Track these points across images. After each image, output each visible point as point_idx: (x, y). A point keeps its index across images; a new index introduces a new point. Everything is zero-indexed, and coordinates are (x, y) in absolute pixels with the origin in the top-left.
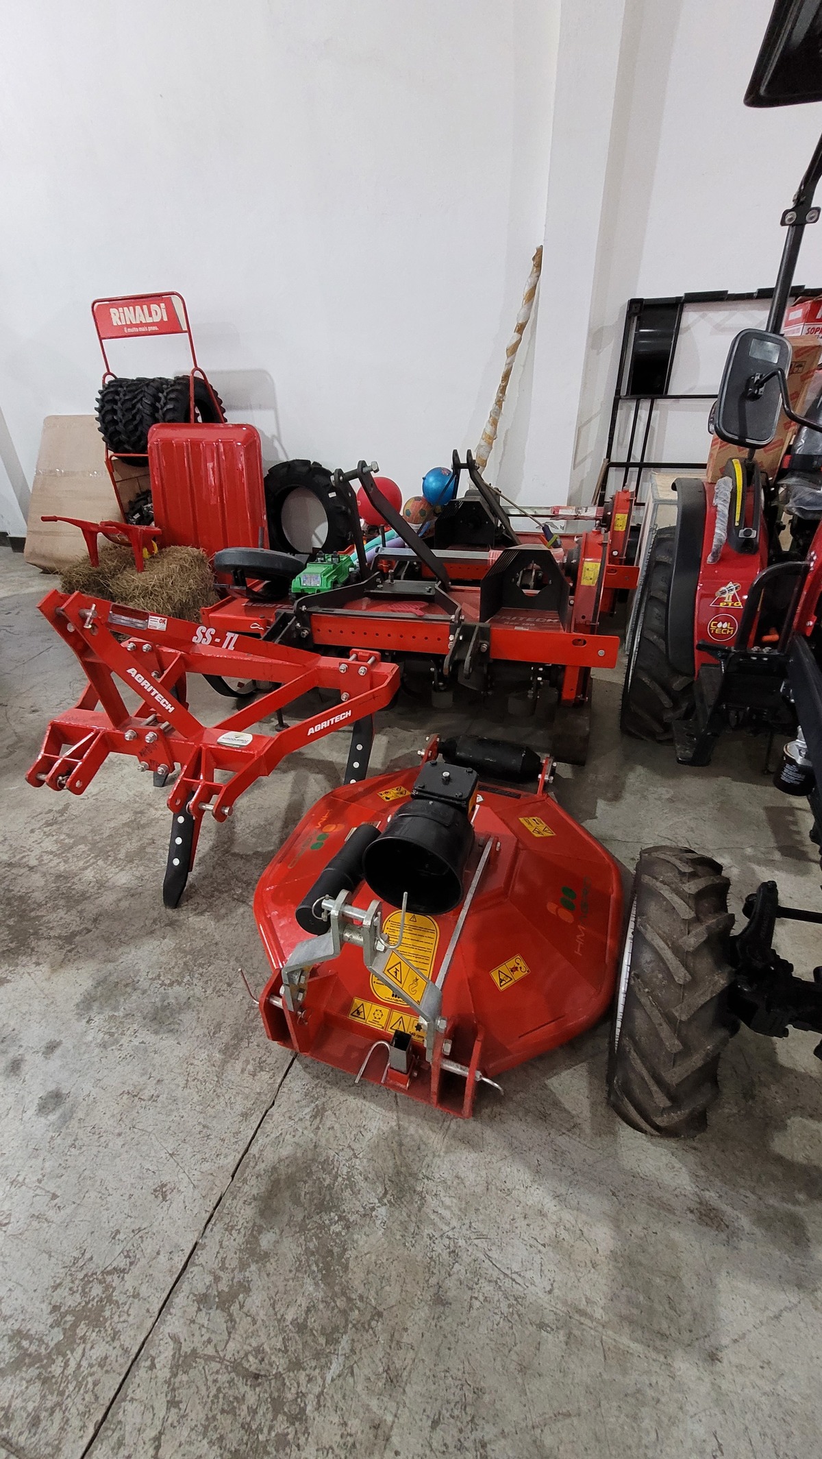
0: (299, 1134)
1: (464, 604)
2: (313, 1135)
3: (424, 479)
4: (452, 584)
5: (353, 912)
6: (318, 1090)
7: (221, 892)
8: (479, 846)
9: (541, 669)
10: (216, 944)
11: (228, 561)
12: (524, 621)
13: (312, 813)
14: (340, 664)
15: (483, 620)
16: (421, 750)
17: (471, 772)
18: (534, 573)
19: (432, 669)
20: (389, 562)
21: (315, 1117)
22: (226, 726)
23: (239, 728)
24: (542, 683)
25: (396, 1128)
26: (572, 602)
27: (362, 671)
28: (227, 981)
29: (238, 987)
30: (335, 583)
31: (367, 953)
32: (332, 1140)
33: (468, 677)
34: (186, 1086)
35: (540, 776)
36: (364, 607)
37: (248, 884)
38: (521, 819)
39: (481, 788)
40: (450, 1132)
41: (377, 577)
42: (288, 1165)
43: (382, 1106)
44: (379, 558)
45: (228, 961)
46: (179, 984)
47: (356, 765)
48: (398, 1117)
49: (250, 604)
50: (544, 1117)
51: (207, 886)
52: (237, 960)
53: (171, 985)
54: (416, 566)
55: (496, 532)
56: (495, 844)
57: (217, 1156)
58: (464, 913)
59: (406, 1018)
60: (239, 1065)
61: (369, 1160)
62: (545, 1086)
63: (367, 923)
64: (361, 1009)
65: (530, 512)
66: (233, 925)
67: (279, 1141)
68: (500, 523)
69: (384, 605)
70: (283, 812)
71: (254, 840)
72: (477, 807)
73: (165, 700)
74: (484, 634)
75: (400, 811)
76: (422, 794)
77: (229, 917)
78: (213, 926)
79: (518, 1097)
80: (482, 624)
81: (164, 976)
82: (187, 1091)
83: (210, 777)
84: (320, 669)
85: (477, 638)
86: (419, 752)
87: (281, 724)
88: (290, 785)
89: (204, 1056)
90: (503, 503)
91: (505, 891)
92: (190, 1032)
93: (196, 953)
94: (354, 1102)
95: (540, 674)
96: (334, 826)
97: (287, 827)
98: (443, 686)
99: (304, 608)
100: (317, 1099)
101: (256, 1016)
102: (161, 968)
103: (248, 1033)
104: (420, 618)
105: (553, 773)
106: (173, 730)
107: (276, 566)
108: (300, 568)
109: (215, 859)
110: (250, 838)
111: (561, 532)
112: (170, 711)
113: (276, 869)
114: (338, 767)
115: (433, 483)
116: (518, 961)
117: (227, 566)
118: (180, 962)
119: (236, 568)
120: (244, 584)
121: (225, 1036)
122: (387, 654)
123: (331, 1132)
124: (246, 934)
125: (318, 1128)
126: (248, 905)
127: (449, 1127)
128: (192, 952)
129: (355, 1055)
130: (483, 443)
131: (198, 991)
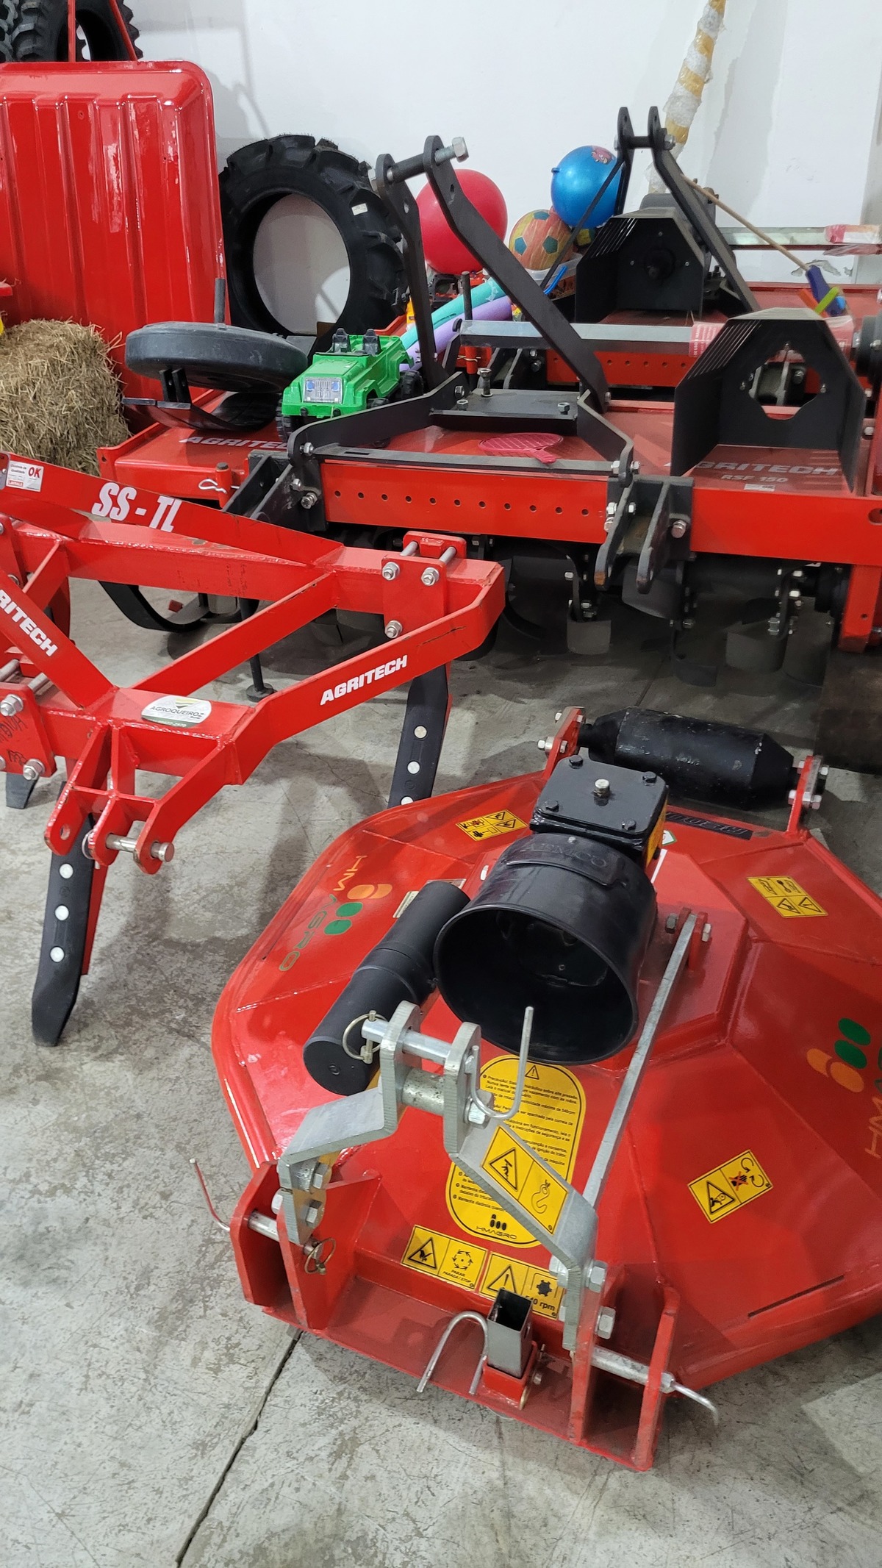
0: (307, 1485)
1: (637, 436)
2: (334, 1490)
3: (555, 172)
4: (613, 397)
5: (425, 1045)
6: (343, 1403)
7: (145, 1016)
8: (669, 931)
9: (798, 574)
10: (138, 1116)
11: (155, 350)
12: (765, 472)
13: (326, 862)
14: (384, 562)
15: (677, 470)
16: (545, 740)
17: (653, 781)
18: (785, 371)
19: (569, 575)
20: (479, 352)
21: (337, 1455)
22: (158, 685)
23: (184, 691)
24: (799, 603)
25: (500, 1483)
26: (869, 431)
27: (429, 577)
28: (161, 1188)
29: (183, 1200)
30: (371, 395)
31: (450, 1127)
32: (372, 1499)
33: (645, 589)
34: (84, 1388)
35: (793, 794)
36: (429, 444)
37: (199, 1001)
38: (754, 881)
39: (671, 818)
40: (607, 1495)
41: (456, 382)
42: (286, 1545)
43: (468, 1440)
44: (460, 342)
45: (162, 1150)
46: (68, 1191)
47: (414, 768)
48: (503, 1464)
49: (197, 440)
50: (799, 1475)
51: (117, 1004)
52: (180, 1148)
53: (52, 1193)
54: (534, 359)
55: (707, 284)
56: (700, 926)
57: (149, 1520)
58: (637, 1062)
59: (520, 1268)
60: (187, 1351)
61: (447, 1541)
62: (802, 1416)
63: (452, 1066)
64: (428, 1249)
65: (780, 240)
66: (170, 1080)
67: (267, 1498)
68: (714, 263)
69: (472, 441)
70: (266, 860)
71: (209, 915)
72: (663, 852)
73: (38, 631)
74: (680, 500)
75: (510, 855)
76: (550, 822)
77: (163, 1066)
78: (131, 1082)
79: (746, 1434)
80: (676, 480)
81: (38, 1177)
82: (86, 1398)
83: (126, 783)
84: (342, 574)
85: (665, 509)
86: (541, 744)
87: (259, 685)
88: (278, 808)
89: (118, 1331)
90: (722, 220)
91: (721, 1023)
92: (89, 1285)
93: (99, 1134)
94: (413, 1429)
95: (795, 584)
96: (371, 888)
97: (273, 890)
98: (590, 610)
99: (308, 448)
100: (342, 1422)
101: (219, 1259)
102: (30, 1160)
103: (203, 1289)
104: (547, 467)
105: (820, 788)
106: (51, 691)
107: (251, 360)
108: (298, 365)
109: (132, 952)
110: (201, 911)
111: (846, 280)
112: (49, 653)
113: (254, 973)
114: (376, 774)
115: (576, 182)
116: (747, 1164)
117: (150, 361)
118: (67, 1149)
119: (169, 364)
120: (187, 398)
121: (159, 1295)
122: (476, 543)
123: (369, 1484)
124: (196, 1099)
125: (344, 1477)
126: (198, 1041)
127: (605, 1484)
128: (91, 1131)
129: (416, 1338)
130: (681, 90)
131: (104, 1206)
